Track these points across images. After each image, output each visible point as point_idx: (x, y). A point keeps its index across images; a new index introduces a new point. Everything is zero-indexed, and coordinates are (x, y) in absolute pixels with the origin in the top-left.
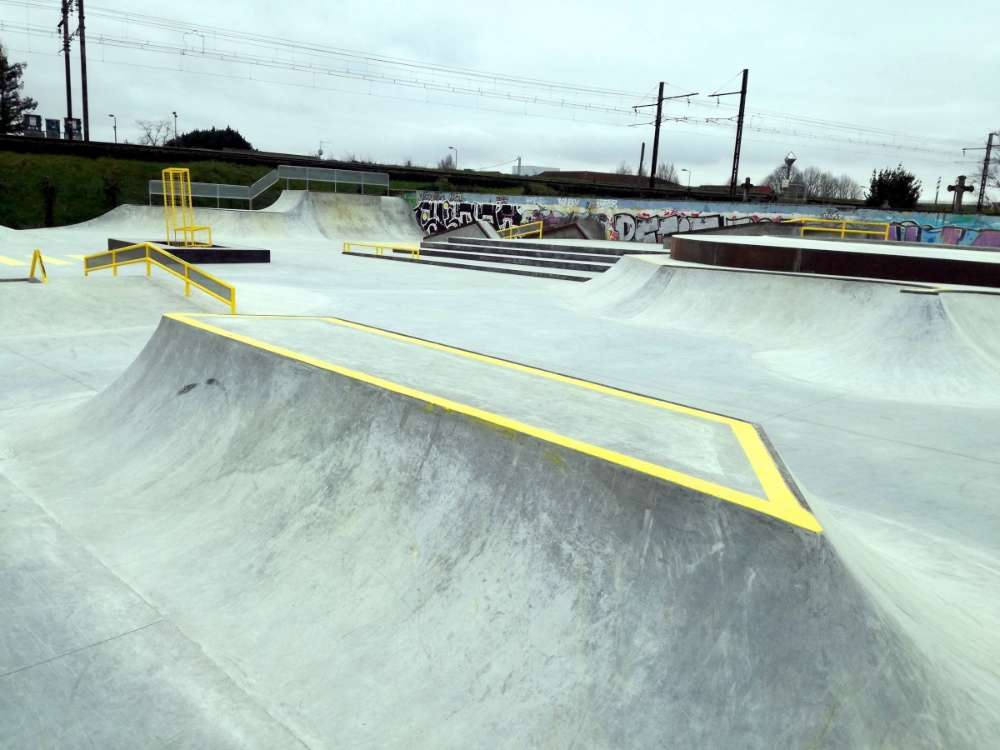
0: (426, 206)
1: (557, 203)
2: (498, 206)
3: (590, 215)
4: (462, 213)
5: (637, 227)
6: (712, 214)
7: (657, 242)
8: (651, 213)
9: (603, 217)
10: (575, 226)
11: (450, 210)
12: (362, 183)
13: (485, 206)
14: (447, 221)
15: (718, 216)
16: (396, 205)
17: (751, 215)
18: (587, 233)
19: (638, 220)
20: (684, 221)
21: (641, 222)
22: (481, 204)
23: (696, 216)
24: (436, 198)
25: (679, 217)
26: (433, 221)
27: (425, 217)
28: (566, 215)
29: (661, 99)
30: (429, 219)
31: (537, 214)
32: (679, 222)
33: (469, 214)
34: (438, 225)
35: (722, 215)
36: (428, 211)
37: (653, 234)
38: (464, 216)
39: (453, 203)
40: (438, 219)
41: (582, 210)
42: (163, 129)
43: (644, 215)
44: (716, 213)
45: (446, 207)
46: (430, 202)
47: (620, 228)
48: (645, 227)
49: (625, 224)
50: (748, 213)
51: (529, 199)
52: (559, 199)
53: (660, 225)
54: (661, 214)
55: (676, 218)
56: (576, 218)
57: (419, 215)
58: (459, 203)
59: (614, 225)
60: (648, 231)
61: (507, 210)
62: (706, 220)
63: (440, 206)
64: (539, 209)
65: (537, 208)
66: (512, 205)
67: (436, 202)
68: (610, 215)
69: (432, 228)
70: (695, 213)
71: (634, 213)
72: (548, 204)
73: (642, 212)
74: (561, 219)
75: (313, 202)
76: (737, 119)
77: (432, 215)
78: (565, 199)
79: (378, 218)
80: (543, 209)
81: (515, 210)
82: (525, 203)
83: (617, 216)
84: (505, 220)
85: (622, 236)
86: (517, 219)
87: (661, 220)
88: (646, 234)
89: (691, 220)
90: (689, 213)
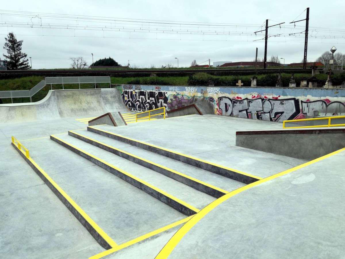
0: (126, 93)
1: (185, 90)
2: (156, 92)
3: (204, 98)
4: (141, 97)
5: (233, 106)
6: (289, 97)
7: (248, 117)
8: (243, 96)
9: (212, 99)
10: (194, 106)
11: (136, 95)
12: (95, 82)
13: (150, 92)
14: (135, 101)
15: (294, 99)
16: (111, 93)
17: (323, 98)
18: (201, 110)
19: (234, 102)
20: (267, 102)
21: (236, 103)
22: (149, 91)
23: (276, 99)
24: (130, 88)
25: (263, 100)
26: (129, 101)
27: (126, 98)
28: (190, 98)
29: (267, 27)
30: (128, 100)
31: (175, 97)
32: (263, 103)
33: (143, 97)
34: (132, 103)
35: (297, 98)
36: (127, 95)
37: (245, 112)
38: (142, 98)
39: (137, 91)
40: (131, 99)
41: (199, 95)
42: (80, 60)
43: (237, 97)
44: (293, 97)
45: (134, 93)
46: (127, 90)
47: (223, 107)
48: (239, 106)
49: (226, 104)
50: (320, 97)
51: (171, 88)
52: (186, 88)
53: (249, 106)
54: (250, 97)
55: (260, 100)
56: (196, 100)
57: (124, 97)
58: (139, 91)
59: (218, 105)
60: (241, 109)
61: (160, 94)
62: (285, 102)
63: (132, 92)
64: (176, 94)
65: (175, 93)
66: (162, 91)
67: (130, 91)
68: (216, 98)
69: (129, 104)
70: (275, 96)
71: (231, 96)
72: (180, 91)
73: (237, 95)
74: (188, 100)
75: (57, 96)
76: (305, 32)
77: (129, 98)
78: (189, 88)
79: (98, 102)
80: (178, 94)
81: (165, 95)
82: (169, 91)
83: (220, 99)
84: (160, 100)
85: (224, 112)
86: (166, 100)
87: (250, 101)
88: (240, 111)
89: (272, 102)
90: (270, 97)
